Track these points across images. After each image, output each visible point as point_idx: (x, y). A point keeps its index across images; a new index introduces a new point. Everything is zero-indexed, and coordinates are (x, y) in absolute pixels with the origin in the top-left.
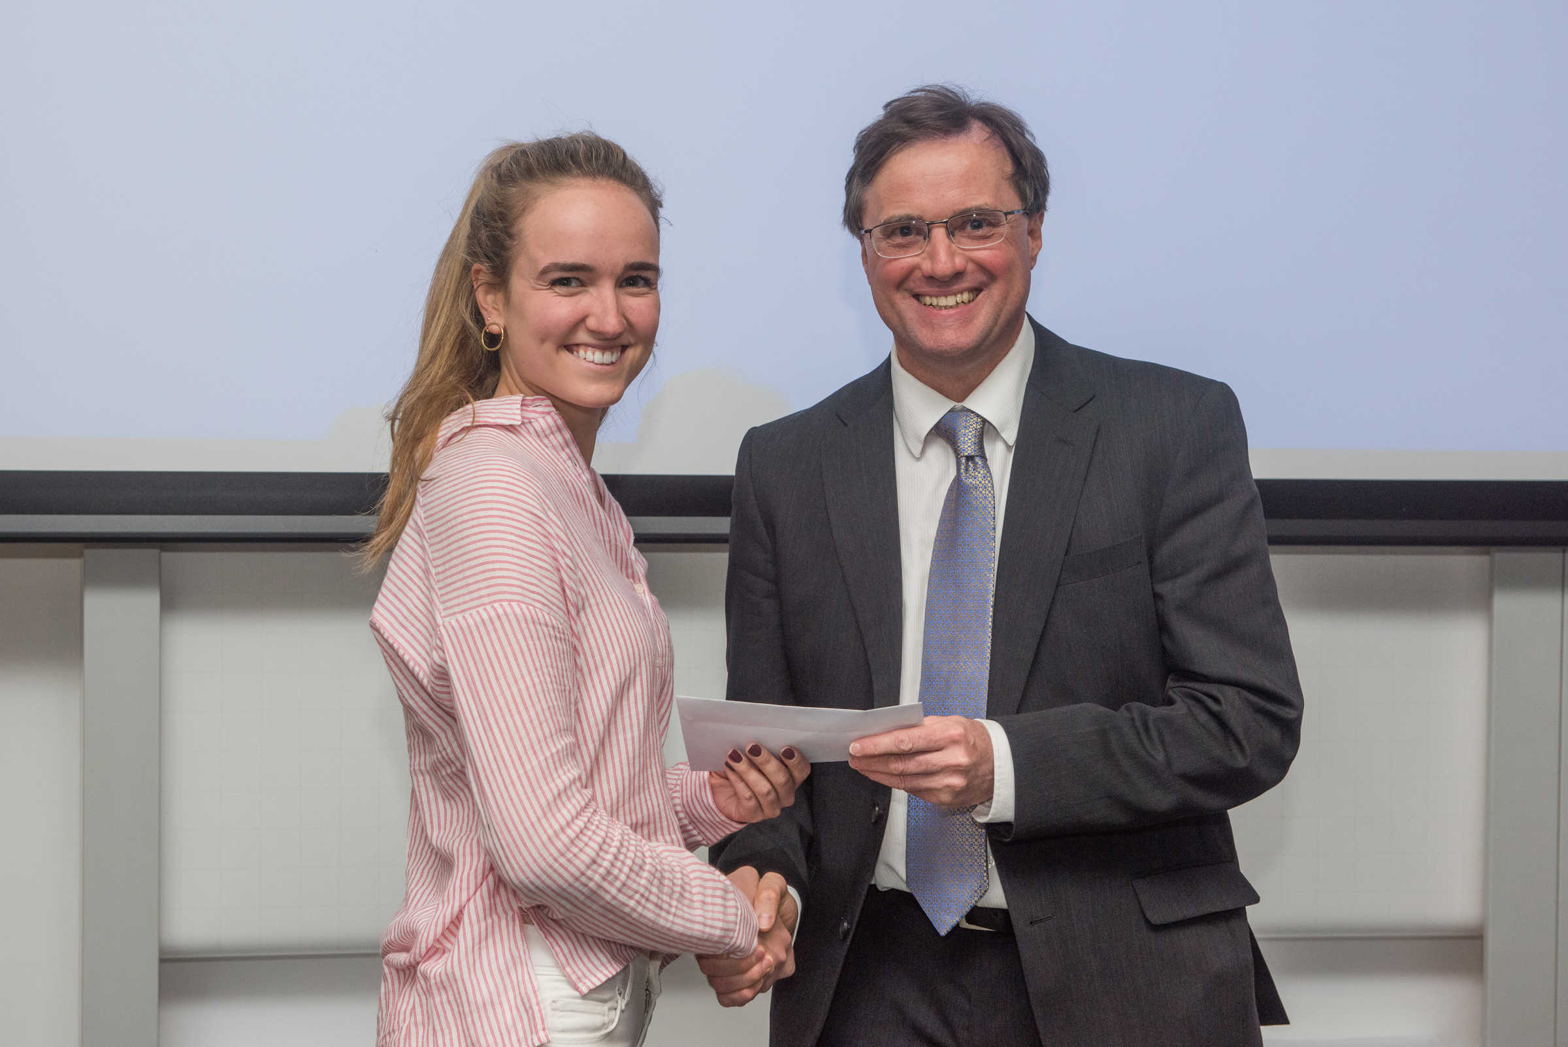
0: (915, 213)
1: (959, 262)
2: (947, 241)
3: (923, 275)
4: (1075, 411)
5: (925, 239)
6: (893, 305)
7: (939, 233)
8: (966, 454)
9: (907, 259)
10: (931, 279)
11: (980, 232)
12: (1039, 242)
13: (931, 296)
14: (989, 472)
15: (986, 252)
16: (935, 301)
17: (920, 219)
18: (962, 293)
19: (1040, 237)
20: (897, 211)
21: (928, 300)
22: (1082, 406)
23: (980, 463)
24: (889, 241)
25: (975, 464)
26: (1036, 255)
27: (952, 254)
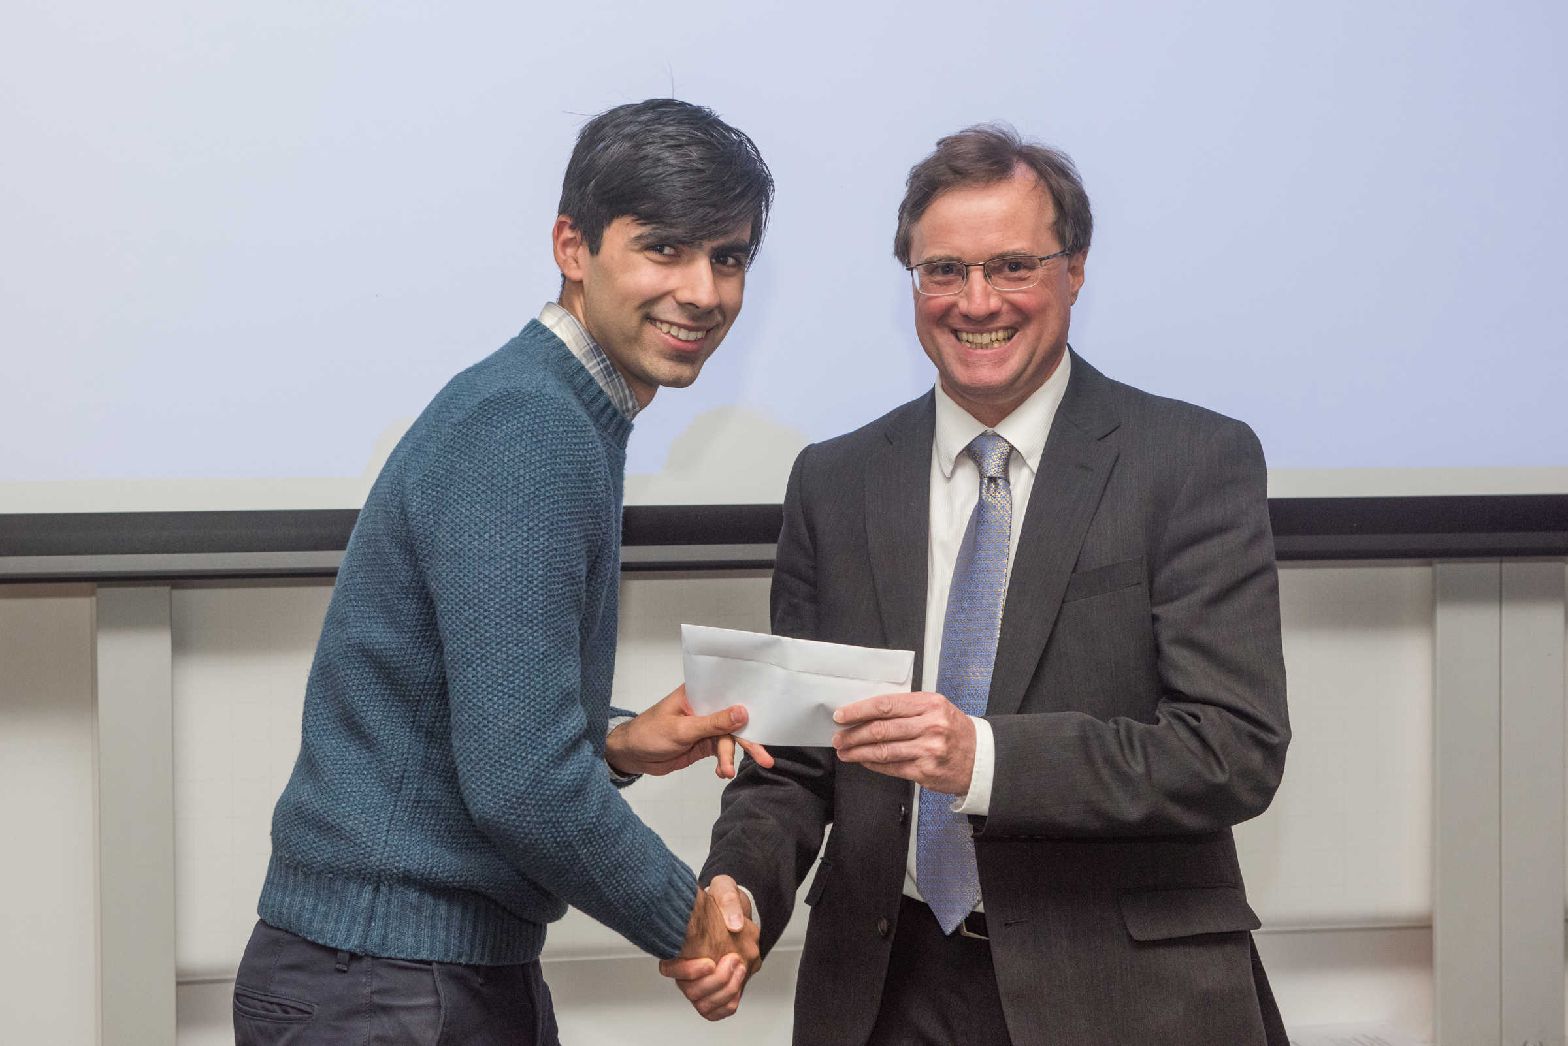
0: (955, 254)
1: (994, 303)
2: (984, 283)
3: (960, 313)
4: (1099, 440)
5: (963, 279)
6: (933, 339)
7: (977, 276)
8: (989, 475)
9: (945, 297)
10: (966, 317)
11: (1017, 274)
12: (1081, 277)
13: (967, 333)
14: (1010, 493)
15: (1023, 292)
16: (970, 338)
17: (959, 260)
18: (997, 330)
19: (1082, 273)
20: (937, 252)
21: (964, 336)
22: (1105, 436)
23: (1001, 484)
24: (930, 277)
25: (997, 485)
26: (1077, 292)
27: (987, 295)
